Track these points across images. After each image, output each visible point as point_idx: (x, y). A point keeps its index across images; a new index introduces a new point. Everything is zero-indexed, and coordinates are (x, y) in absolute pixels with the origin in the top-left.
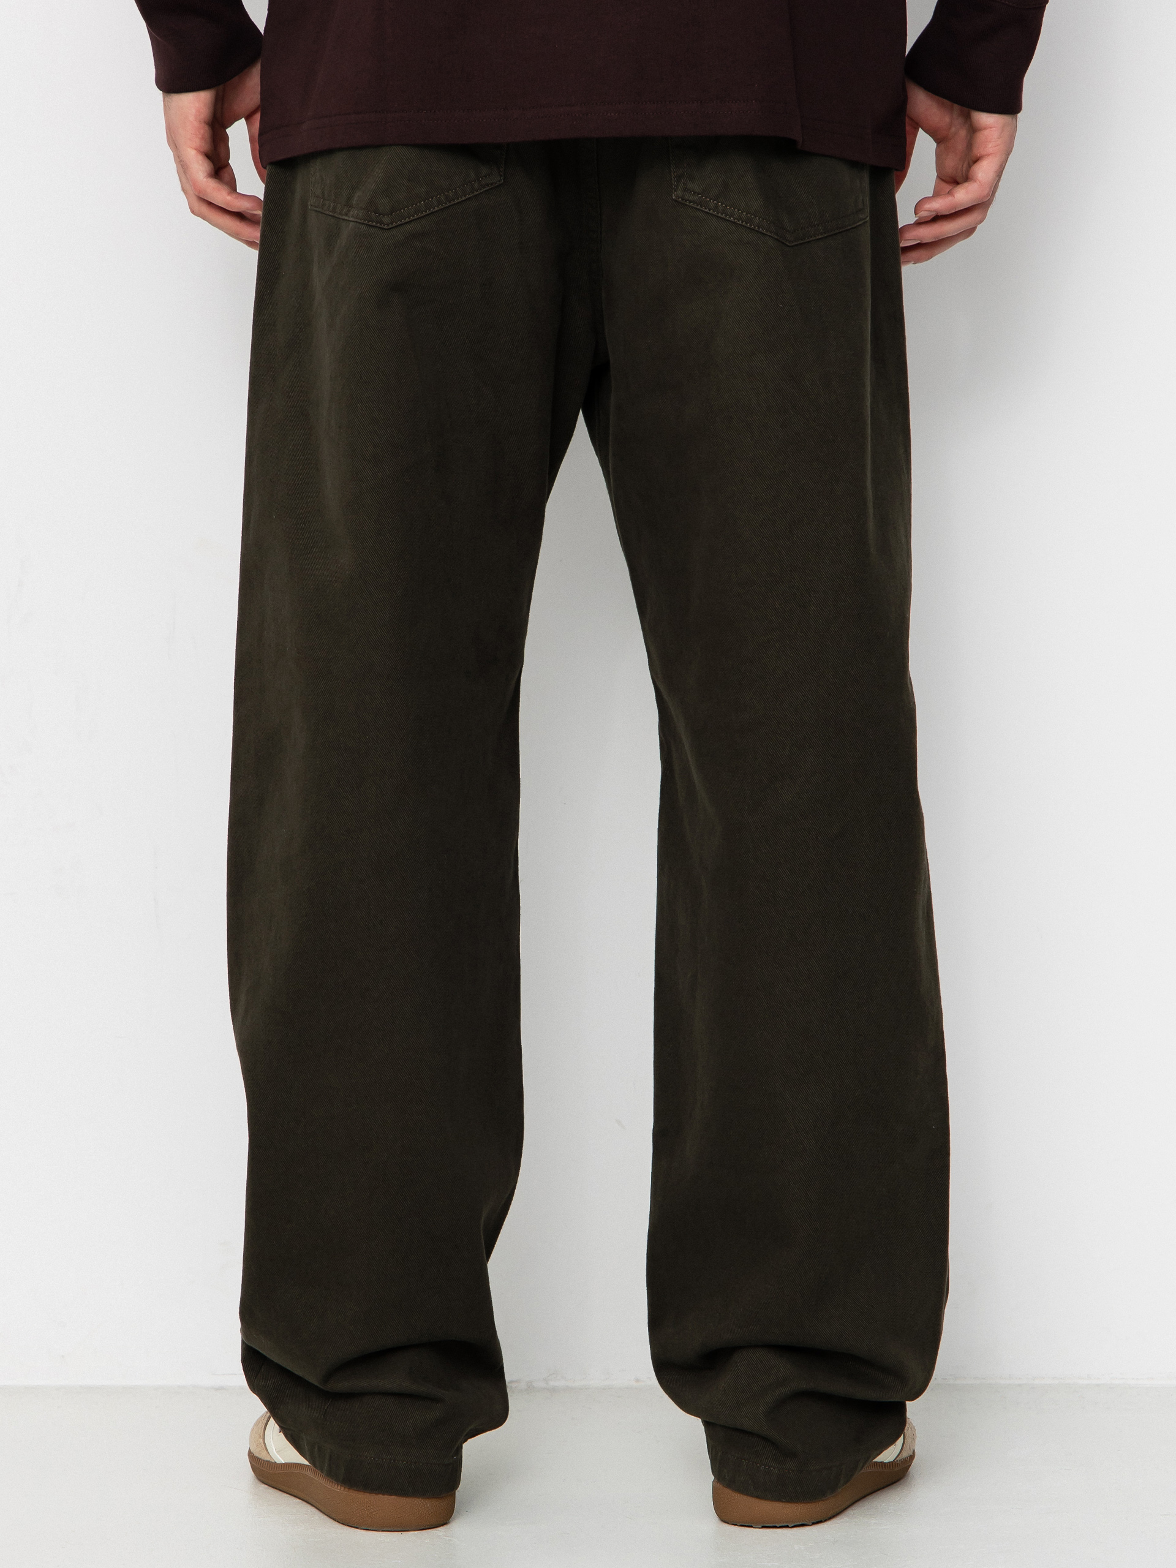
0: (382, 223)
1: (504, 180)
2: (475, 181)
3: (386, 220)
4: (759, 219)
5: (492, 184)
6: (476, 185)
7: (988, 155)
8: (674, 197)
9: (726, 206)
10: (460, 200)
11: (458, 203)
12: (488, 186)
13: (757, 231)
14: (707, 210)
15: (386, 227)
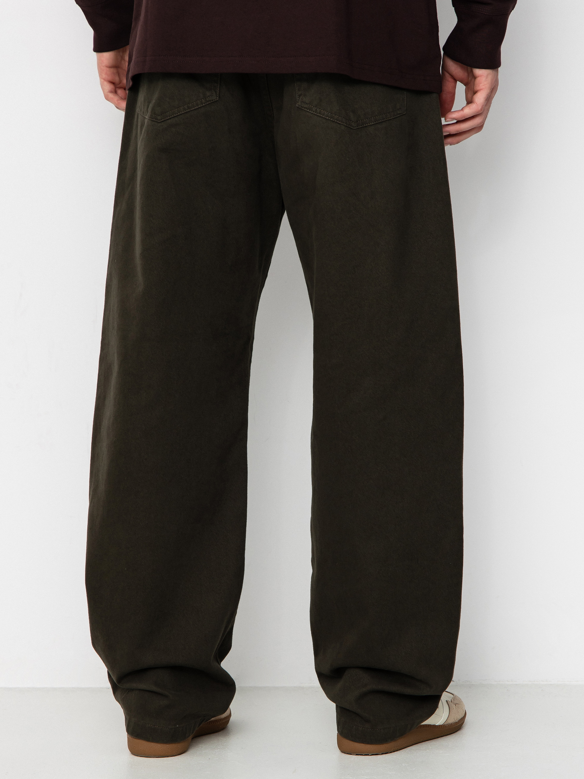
0: (157, 119)
1: (219, 98)
2: (203, 99)
3: (159, 118)
4: (337, 116)
5: (212, 100)
6: (203, 101)
7: (480, 90)
8: (297, 106)
9: (321, 110)
10: (195, 108)
11: (195, 109)
12: (210, 101)
13: (336, 122)
14: (312, 112)
15: (159, 121)
